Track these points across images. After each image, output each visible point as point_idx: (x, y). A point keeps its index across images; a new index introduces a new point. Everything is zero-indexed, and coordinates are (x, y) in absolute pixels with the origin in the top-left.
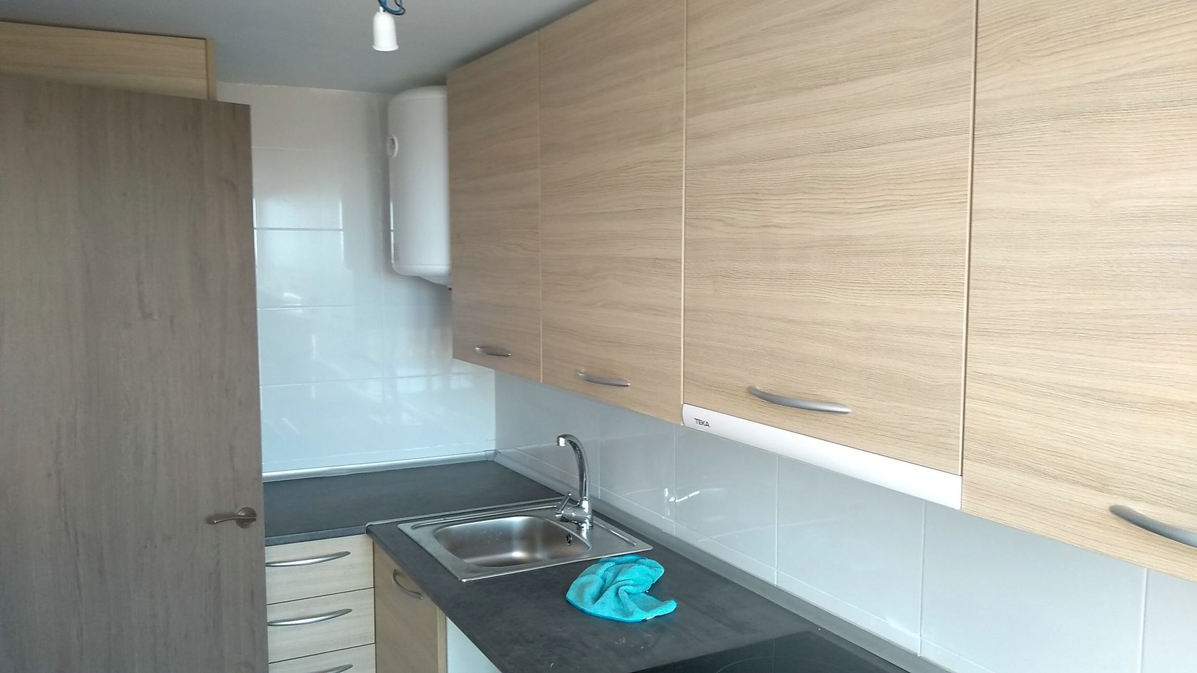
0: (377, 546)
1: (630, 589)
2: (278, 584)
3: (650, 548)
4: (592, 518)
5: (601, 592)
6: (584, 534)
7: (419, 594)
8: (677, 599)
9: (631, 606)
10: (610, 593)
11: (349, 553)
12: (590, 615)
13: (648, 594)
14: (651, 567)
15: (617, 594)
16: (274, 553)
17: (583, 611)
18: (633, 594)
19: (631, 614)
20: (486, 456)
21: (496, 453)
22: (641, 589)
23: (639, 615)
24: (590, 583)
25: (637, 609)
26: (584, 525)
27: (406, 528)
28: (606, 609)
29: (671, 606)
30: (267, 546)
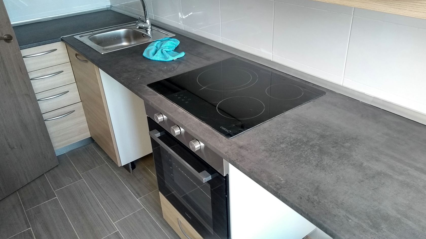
0: (67, 46)
1: (167, 50)
2: (30, 64)
3: (174, 35)
4: (151, 27)
5: (156, 52)
6: (149, 33)
7: (87, 61)
8: (185, 51)
9: (167, 55)
10: (159, 52)
11: (57, 49)
12: (152, 60)
13: (174, 51)
14: (174, 41)
15: (162, 52)
16: (25, 52)
17: (150, 59)
18: (169, 52)
19: (168, 58)
20: (107, 8)
21: (111, 6)
22: (171, 50)
23: (171, 58)
24: (151, 49)
25: (170, 56)
26: (148, 29)
27: (77, 37)
28: (158, 57)
29: (183, 54)
30: (21, 50)
